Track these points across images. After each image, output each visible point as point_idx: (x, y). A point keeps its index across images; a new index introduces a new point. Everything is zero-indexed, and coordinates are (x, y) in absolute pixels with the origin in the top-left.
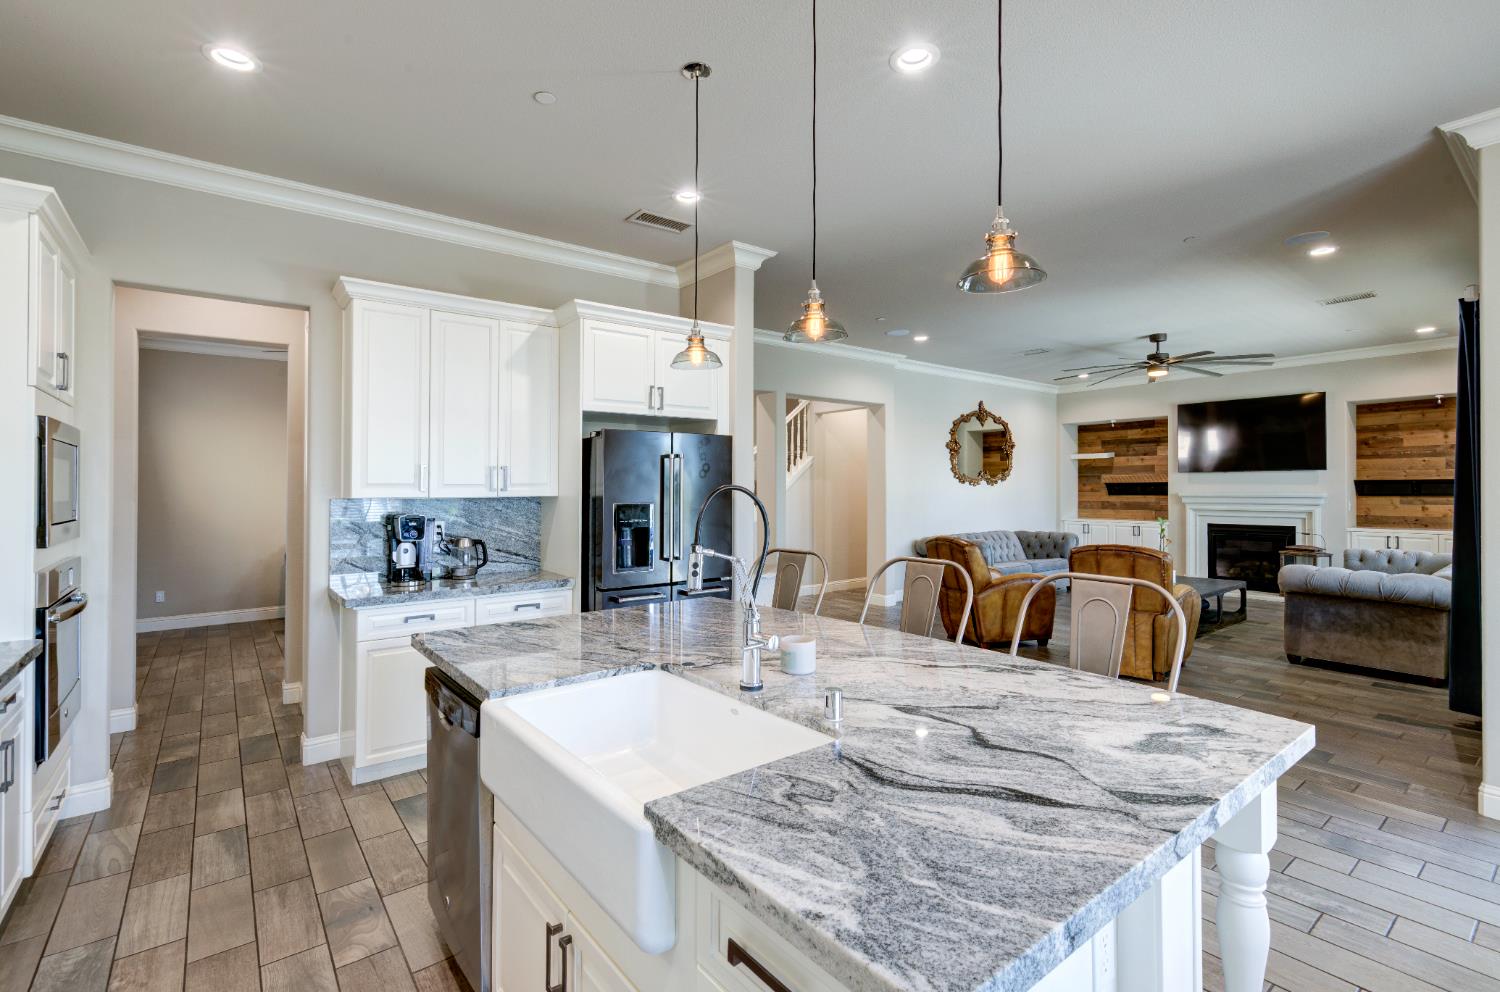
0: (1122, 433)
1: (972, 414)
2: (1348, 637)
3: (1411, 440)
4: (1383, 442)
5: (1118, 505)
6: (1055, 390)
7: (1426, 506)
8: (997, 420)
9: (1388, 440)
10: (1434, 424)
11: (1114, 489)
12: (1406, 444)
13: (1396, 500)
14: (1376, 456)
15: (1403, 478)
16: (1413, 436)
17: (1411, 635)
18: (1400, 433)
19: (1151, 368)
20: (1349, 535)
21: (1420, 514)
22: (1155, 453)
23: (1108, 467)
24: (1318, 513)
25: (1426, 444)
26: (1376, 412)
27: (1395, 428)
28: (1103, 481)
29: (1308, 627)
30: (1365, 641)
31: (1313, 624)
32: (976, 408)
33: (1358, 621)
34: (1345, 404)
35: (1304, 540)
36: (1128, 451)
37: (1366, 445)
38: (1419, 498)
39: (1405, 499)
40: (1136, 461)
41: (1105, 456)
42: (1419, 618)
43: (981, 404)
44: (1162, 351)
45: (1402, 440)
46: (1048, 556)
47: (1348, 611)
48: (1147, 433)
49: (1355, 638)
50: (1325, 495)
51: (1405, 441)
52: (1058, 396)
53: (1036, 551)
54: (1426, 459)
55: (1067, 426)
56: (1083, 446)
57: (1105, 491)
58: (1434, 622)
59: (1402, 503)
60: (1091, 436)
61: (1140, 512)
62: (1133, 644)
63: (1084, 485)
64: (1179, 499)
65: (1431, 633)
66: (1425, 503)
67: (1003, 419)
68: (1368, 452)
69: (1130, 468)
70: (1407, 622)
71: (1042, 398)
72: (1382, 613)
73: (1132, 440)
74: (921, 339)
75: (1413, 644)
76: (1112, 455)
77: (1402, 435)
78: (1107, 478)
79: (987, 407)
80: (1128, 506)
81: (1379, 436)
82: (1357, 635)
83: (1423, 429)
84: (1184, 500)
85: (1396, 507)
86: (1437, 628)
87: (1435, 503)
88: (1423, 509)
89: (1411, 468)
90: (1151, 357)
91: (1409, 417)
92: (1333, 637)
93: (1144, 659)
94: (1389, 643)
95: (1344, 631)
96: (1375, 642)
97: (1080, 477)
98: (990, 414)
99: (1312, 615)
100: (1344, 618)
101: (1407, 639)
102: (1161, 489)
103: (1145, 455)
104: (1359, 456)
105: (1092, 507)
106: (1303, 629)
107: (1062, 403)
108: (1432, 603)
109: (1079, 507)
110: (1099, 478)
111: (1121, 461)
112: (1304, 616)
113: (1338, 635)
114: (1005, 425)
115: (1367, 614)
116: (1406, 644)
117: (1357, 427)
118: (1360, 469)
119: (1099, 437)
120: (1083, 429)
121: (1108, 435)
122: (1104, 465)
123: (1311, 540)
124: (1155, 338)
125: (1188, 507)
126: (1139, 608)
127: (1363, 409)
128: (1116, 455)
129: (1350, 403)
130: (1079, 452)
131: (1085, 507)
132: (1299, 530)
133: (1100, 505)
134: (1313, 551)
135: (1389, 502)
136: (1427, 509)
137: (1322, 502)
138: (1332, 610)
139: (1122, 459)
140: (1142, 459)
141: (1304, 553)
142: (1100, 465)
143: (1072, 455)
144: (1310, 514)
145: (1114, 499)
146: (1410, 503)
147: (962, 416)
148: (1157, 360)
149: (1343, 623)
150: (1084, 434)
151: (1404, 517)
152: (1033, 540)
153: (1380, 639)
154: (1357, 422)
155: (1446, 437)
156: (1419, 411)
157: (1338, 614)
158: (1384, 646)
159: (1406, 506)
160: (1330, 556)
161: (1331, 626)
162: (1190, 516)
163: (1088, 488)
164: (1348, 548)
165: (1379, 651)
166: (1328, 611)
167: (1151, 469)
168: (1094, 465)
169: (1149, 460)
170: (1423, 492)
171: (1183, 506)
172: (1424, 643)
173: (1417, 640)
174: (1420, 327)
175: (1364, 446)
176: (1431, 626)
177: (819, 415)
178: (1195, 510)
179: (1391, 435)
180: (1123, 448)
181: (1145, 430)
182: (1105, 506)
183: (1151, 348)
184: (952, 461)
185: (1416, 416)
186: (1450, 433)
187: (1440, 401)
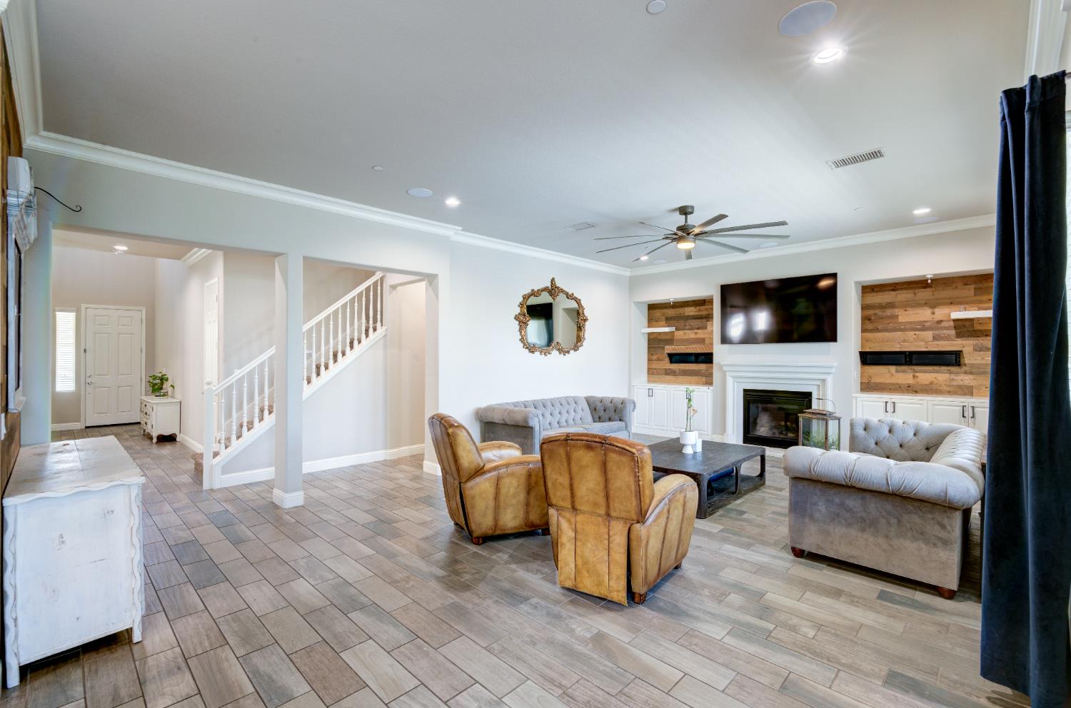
0: (680, 311)
1: (545, 289)
2: (853, 532)
3: (905, 316)
4: (882, 318)
5: (678, 372)
6: (627, 273)
7: (917, 374)
8: (570, 297)
9: (887, 316)
10: (924, 302)
11: (675, 358)
12: (901, 319)
13: (893, 368)
14: (877, 330)
15: (898, 350)
16: (907, 312)
17: (921, 535)
18: (896, 310)
19: (679, 239)
20: (854, 401)
21: (911, 381)
22: (705, 328)
23: (669, 340)
24: (830, 379)
25: (917, 320)
26: (877, 292)
27: (891, 305)
28: (667, 351)
29: (812, 517)
30: (871, 539)
31: (817, 515)
32: (549, 285)
33: (864, 515)
34: (853, 284)
35: (819, 405)
36: (685, 325)
37: (869, 321)
38: (910, 367)
39: (900, 368)
40: (691, 335)
41: (667, 330)
42: (930, 516)
43: (553, 280)
44: (690, 222)
45: (897, 316)
46: (610, 420)
47: (853, 502)
48: (700, 310)
49: (859, 534)
50: (835, 364)
51: (900, 317)
52: (630, 277)
53: (600, 414)
54: (917, 333)
55: (638, 304)
56: (651, 321)
57: (667, 359)
58: (946, 521)
59: (897, 371)
60: (658, 313)
61: (695, 378)
62: (606, 558)
63: (652, 355)
64: (721, 367)
65: (943, 534)
66: (916, 372)
67: (575, 295)
68: (870, 326)
69: (686, 340)
70: (916, 519)
71: (615, 280)
72: (889, 507)
73: (688, 316)
74: (452, 202)
75: (923, 546)
76: (673, 329)
77: (896, 311)
78: (670, 349)
79: (558, 284)
80: (685, 373)
81: (879, 312)
82: (863, 530)
83: (914, 307)
84: (725, 369)
85: (892, 375)
86: (949, 528)
87: (925, 372)
88: (914, 376)
89: (904, 341)
90: (680, 228)
91: (903, 296)
92: (838, 531)
93: (618, 578)
94: (895, 542)
95: (849, 525)
96: (881, 540)
97: (649, 348)
98: (562, 291)
99: (815, 504)
100: (849, 510)
101: (917, 540)
102: (707, 358)
103: (698, 329)
104: (864, 331)
105: (658, 374)
106: (807, 520)
107: (634, 284)
108: (945, 500)
109: (648, 374)
110: (663, 348)
111: (679, 335)
112: (808, 505)
113: (843, 530)
114: (578, 301)
115: (874, 506)
116: (915, 545)
117: (862, 305)
118: (864, 341)
119: (663, 314)
120: (652, 307)
121: (671, 312)
122: (667, 337)
123: (824, 405)
124: (685, 211)
125: (727, 373)
126: (613, 514)
127: (868, 289)
128: (676, 330)
129: (857, 283)
130: (649, 327)
131: (653, 374)
132: (814, 396)
133: (664, 372)
134: (825, 415)
135: (887, 371)
136: (917, 377)
137: (833, 370)
138: (837, 500)
139: (681, 332)
140: (696, 333)
141: (819, 416)
142: (664, 337)
143: (641, 329)
144: (824, 381)
145: (675, 367)
146: (904, 372)
147: (533, 290)
148: (684, 232)
149: (848, 515)
150: (652, 311)
151: (898, 384)
152: (599, 404)
153: (887, 537)
154: (862, 301)
155: (933, 313)
156: (912, 291)
157: (842, 505)
158: (891, 545)
159: (900, 374)
160: (839, 419)
161: (834, 517)
162: (730, 381)
163: (655, 357)
164: (854, 416)
165: (884, 551)
166: (833, 501)
167: (702, 341)
168: (659, 337)
169: (701, 334)
170: (914, 362)
171: (724, 374)
172: (935, 545)
173: (927, 542)
174: (917, 207)
175: (867, 322)
176: (943, 527)
177: (394, 287)
178: (733, 377)
179: (889, 312)
180: (682, 323)
181: (698, 308)
182: (668, 372)
183: (680, 220)
184: (521, 332)
185: (909, 295)
186: (936, 310)
187: (929, 281)
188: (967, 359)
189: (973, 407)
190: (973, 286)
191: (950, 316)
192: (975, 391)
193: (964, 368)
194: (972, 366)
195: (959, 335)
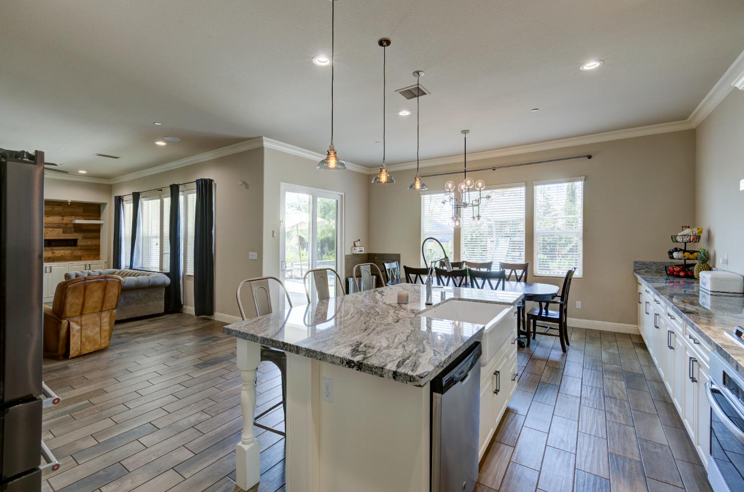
10: (59, 213)
12: (45, 221)
70: (154, 294)
83: (53, 215)
126: (104, 309)
136: (54, 253)
158: (146, 306)
165: (144, 308)
170: (53, 245)
172: (159, 301)
185: (49, 208)
186: (65, 218)
187: (69, 204)
188: (79, 243)
189: (90, 265)
190: (82, 208)
191: (72, 222)
192: (82, 258)
193: (78, 247)
194: (81, 246)
195: (76, 231)
